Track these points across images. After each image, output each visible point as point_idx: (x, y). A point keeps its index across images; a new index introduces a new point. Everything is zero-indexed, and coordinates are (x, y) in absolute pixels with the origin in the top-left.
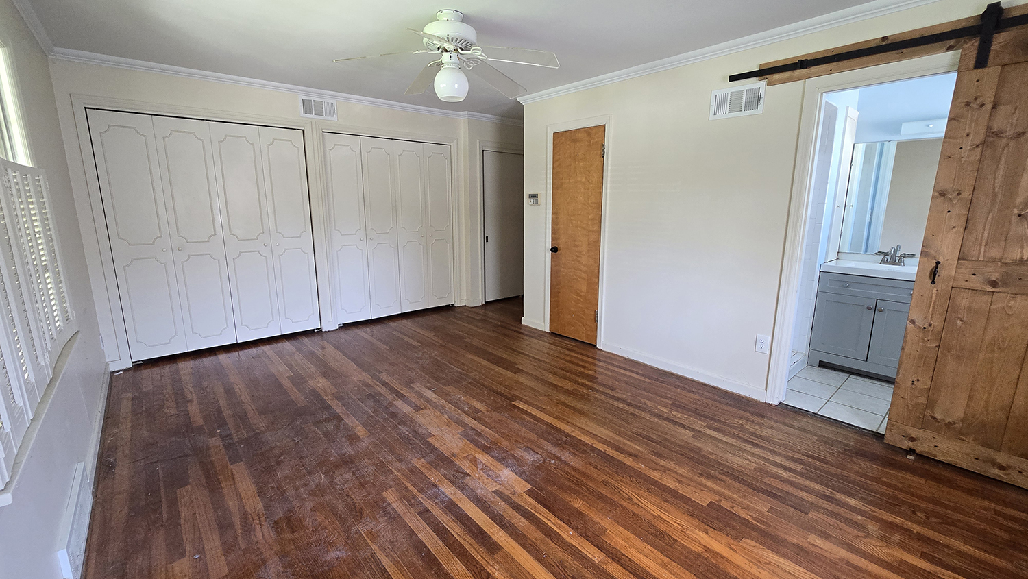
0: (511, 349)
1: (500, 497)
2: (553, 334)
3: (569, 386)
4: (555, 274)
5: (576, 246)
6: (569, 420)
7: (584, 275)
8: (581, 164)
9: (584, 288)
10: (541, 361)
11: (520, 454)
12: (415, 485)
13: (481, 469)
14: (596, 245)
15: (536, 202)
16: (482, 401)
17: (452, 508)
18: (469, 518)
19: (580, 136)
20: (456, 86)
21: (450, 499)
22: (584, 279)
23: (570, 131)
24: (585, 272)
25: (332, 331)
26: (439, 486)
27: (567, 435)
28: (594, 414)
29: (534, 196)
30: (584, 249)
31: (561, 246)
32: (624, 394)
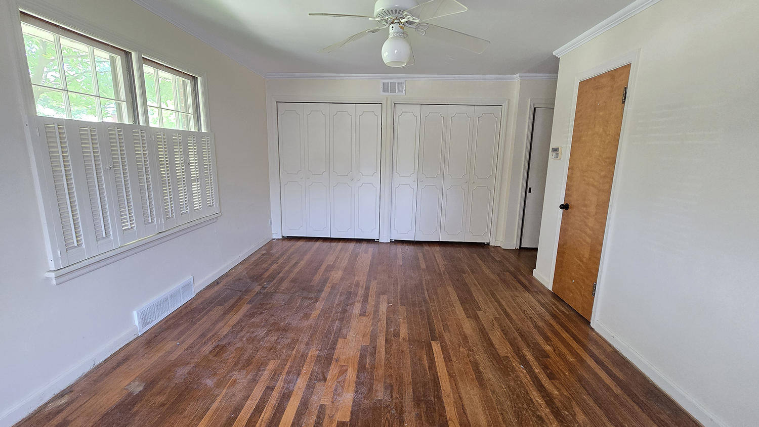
0: (493, 295)
1: (319, 412)
2: (555, 295)
3: (504, 349)
4: (563, 231)
5: (585, 206)
6: (460, 384)
7: (589, 240)
8: (601, 113)
9: (587, 255)
10: (507, 315)
11: (378, 388)
12: (291, 367)
13: (337, 382)
14: (603, 207)
15: (557, 156)
16: (410, 329)
17: (286, 397)
18: (282, 413)
19: (604, 81)
20: (396, 51)
21: (293, 390)
22: (587, 243)
23: (594, 78)
24: (590, 236)
25: (385, 243)
26: (301, 376)
27: (439, 397)
28: (493, 392)
29: (555, 150)
30: (592, 209)
31: (572, 203)
32: (559, 390)
